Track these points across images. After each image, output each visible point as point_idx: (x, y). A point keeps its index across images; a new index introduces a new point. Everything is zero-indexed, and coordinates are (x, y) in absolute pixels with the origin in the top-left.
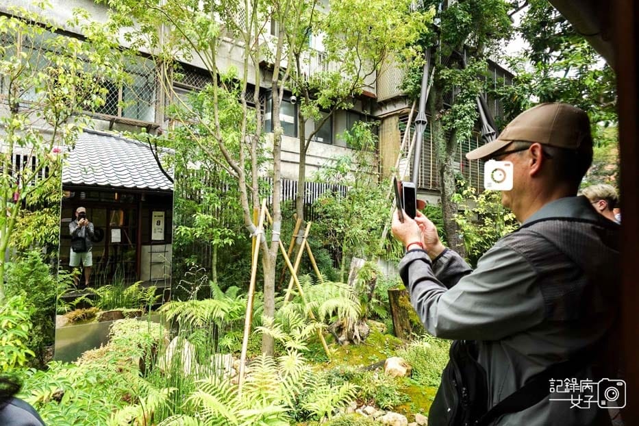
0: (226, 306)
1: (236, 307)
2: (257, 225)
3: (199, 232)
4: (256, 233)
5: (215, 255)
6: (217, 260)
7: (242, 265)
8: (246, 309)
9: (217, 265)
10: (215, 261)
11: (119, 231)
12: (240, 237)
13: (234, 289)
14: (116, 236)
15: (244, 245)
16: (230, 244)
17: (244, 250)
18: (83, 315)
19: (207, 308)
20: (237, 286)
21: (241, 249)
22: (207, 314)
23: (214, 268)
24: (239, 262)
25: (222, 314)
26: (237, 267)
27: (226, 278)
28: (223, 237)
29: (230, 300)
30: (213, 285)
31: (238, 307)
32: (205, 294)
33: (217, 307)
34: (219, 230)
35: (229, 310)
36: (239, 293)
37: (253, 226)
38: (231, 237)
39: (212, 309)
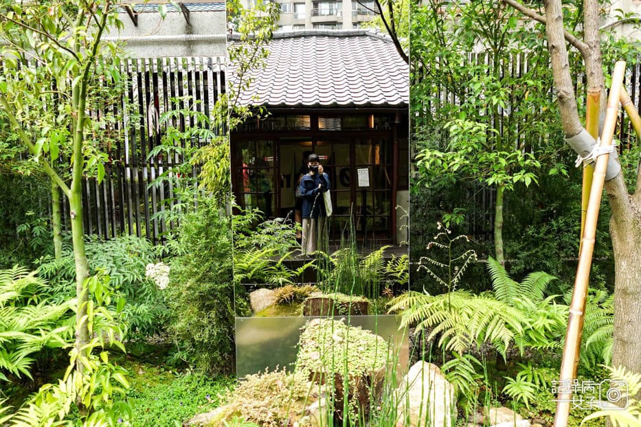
0: (516, 317)
1: (541, 322)
2: (599, 134)
3: (457, 160)
4: (594, 153)
5: (499, 208)
6: (504, 217)
7: (560, 230)
8: (567, 329)
9: (503, 228)
10: (499, 219)
11: (366, 170)
12: (553, 172)
13: (540, 279)
14: (363, 178)
15: (564, 189)
16: (528, 182)
17: (566, 200)
18: (291, 296)
19: (476, 317)
20: (548, 271)
21: (558, 198)
22: (475, 329)
23: (498, 234)
24: (554, 222)
25: (507, 336)
26: (549, 232)
27: (525, 254)
28: (513, 169)
29: (528, 303)
30: (496, 266)
31: (547, 322)
32: (478, 282)
33: (497, 317)
34: (503, 156)
35: (523, 325)
36: (551, 289)
37: (585, 135)
38: (529, 169)
39: (486, 320)
